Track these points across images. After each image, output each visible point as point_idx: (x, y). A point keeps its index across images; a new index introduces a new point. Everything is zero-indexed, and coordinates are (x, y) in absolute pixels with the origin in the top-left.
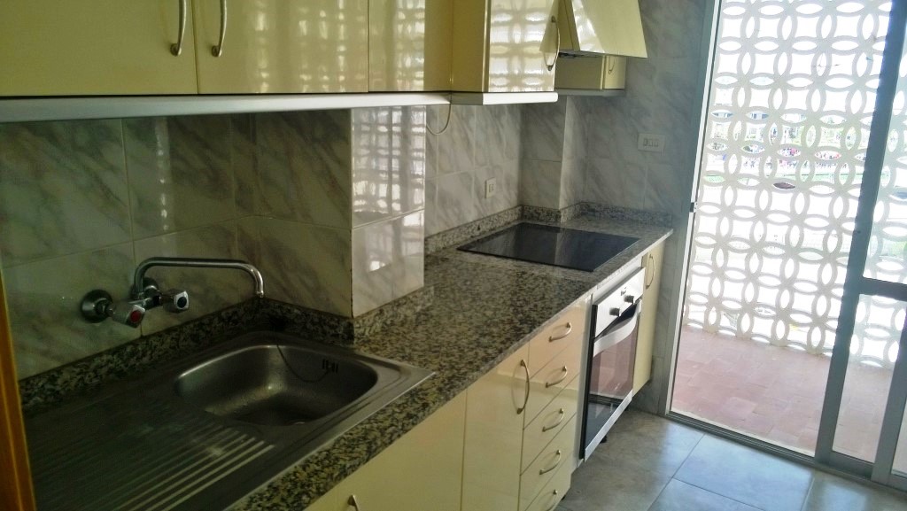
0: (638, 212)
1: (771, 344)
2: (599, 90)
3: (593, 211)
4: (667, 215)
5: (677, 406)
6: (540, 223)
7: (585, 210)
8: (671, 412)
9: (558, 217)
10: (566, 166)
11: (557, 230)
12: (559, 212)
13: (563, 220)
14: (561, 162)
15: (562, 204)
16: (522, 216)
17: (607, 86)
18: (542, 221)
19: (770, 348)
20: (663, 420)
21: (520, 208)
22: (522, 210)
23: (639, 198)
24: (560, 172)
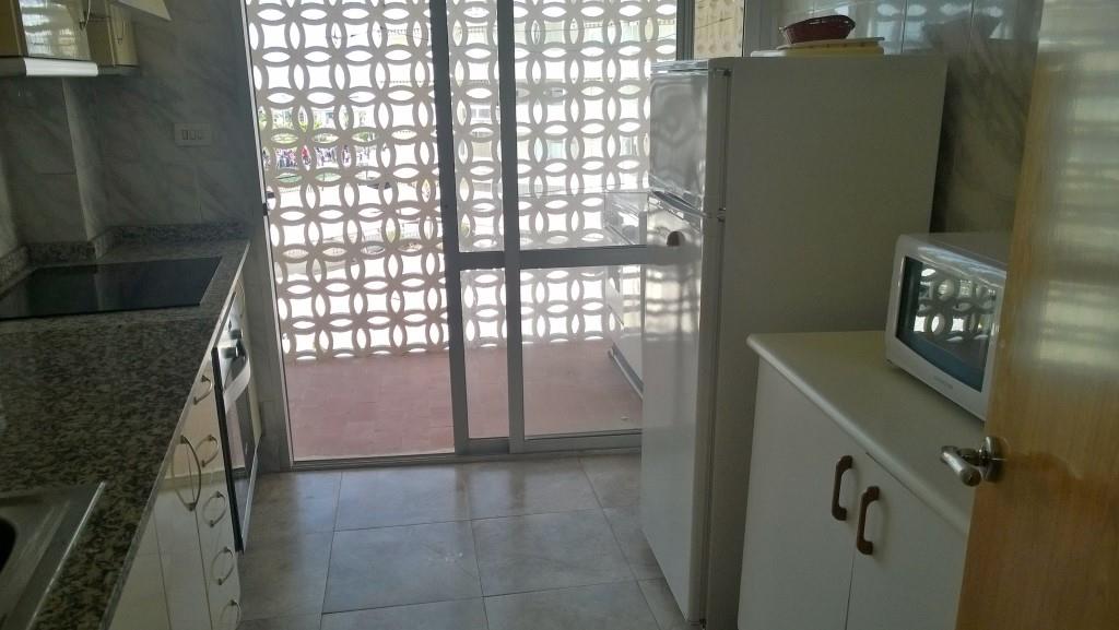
0: (196, 227)
1: (356, 357)
2: (112, 66)
3: (132, 236)
4: (237, 224)
5: (299, 454)
6: (60, 265)
7: (120, 236)
8: (295, 463)
9: (90, 250)
10: (83, 179)
11: (94, 269)
12: (90, 244)
13: (98, 254)
14: (74, 172)
15: (90, 234)
16: (30, 260)
17: (122, 61)
18: (66, 261)
19: (356, 361)
20: (292, 474)
21: (22, 250)
22: (29, 252)
23: (195, 209)
24: (77, 189)
